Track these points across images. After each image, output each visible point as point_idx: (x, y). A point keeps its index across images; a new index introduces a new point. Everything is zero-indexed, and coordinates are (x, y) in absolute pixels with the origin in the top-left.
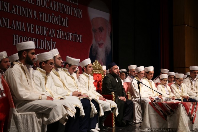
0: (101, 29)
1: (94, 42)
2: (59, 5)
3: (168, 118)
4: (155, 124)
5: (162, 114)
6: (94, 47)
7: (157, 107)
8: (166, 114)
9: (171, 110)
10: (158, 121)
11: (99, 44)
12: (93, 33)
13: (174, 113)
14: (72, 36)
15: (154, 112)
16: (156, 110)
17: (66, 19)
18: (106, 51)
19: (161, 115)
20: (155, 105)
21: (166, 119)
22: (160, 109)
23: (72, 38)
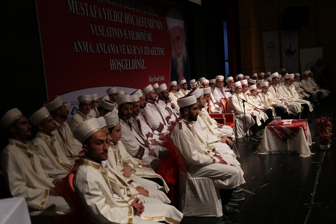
0: (178, 38)
1: (173, 53)
2: (144, 20)
3: (288, 141)
4: (274, 148)
5: (282, 137)
6: (174, 58)
7: (276, 131)
8: (286, 137)
9: (291, 134)
10: (277, 144)
11: (178, 54)
12: (172, 43)
13: (294, 136)
14: (156, 50)
15: (273, 136)
16: (274, 134)
17: (150, 33)
18: (183, 60)
19: (280, 139)
20: (273, 129)
21: (286, 143)
22: (279, 132)
23: (157, 53)
